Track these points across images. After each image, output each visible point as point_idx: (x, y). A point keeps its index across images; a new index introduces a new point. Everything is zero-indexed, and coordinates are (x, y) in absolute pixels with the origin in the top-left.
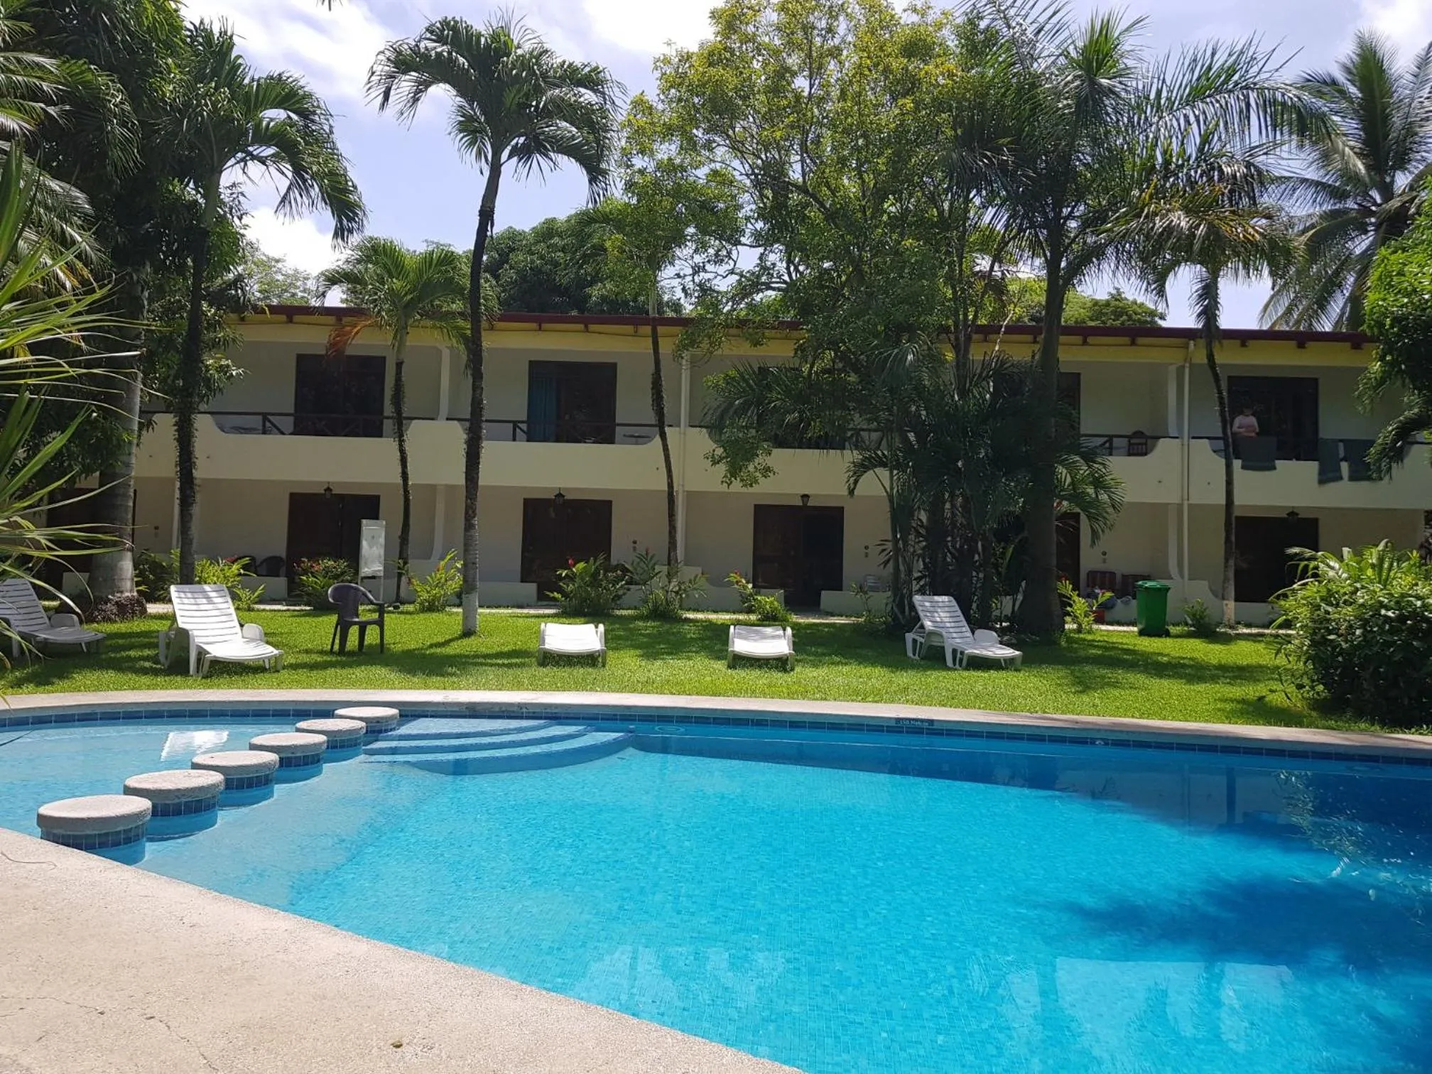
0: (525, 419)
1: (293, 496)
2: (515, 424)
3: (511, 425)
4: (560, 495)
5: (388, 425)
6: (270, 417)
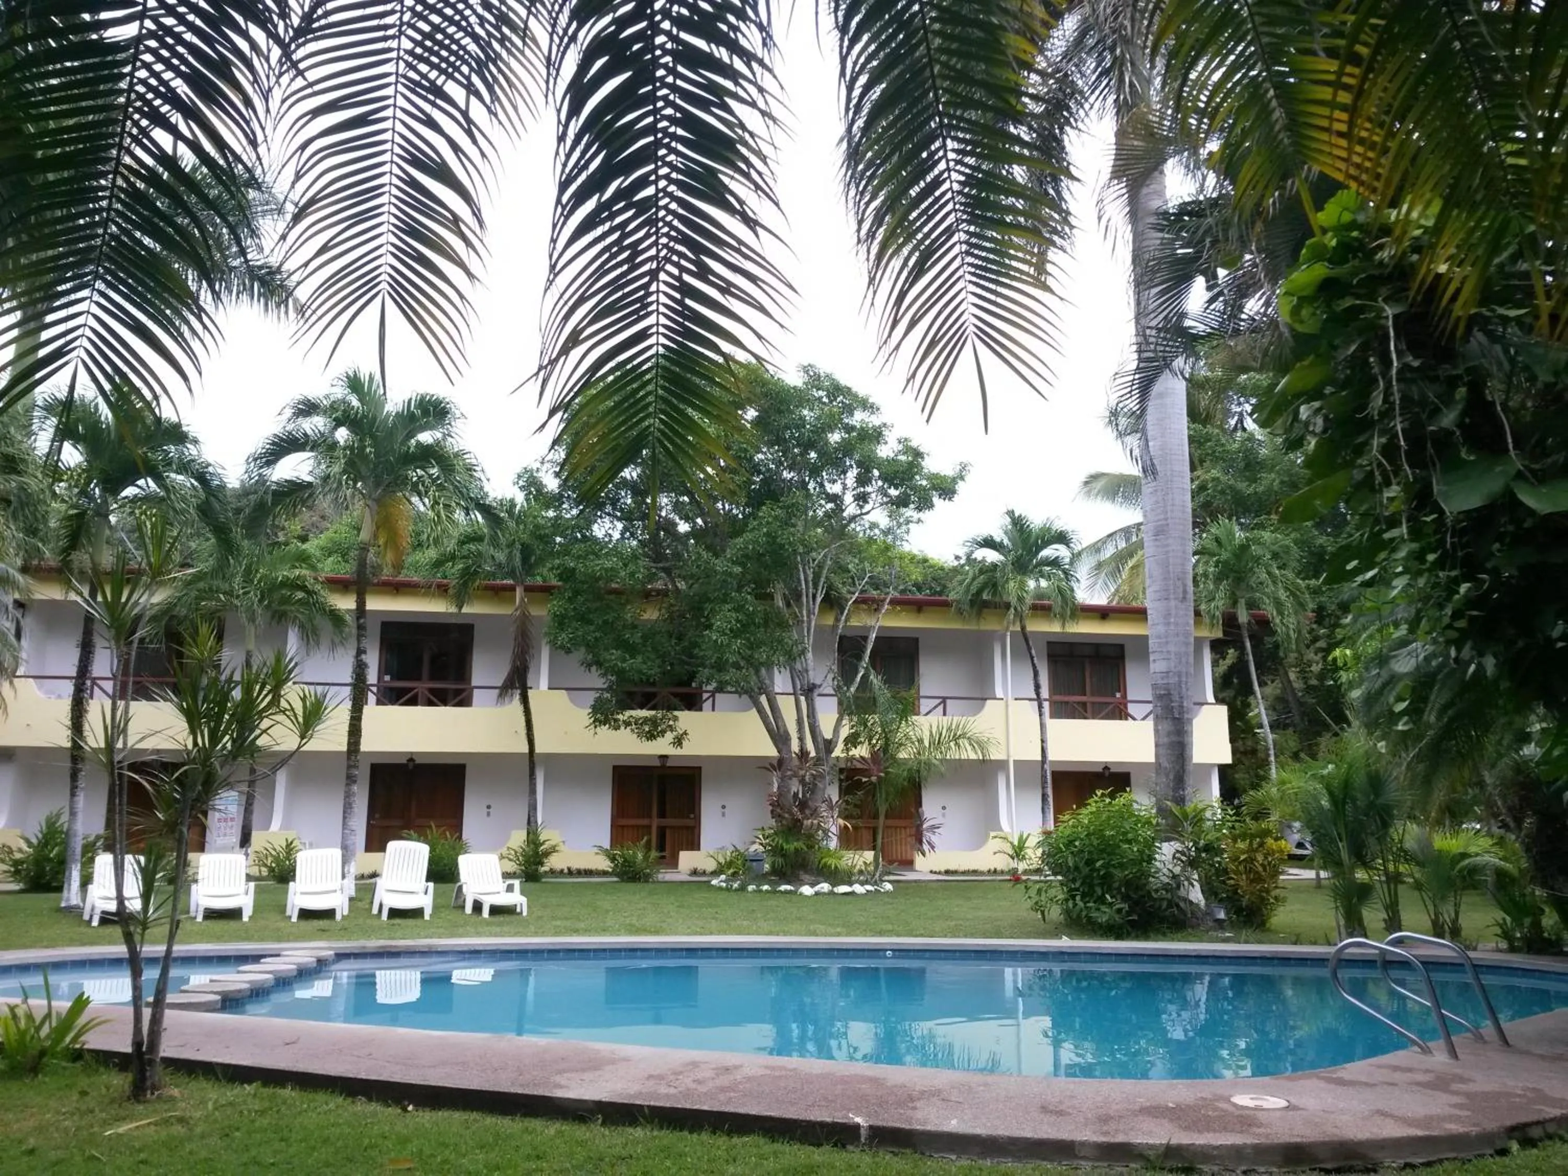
4: (411, 760)
6: (98, 682)
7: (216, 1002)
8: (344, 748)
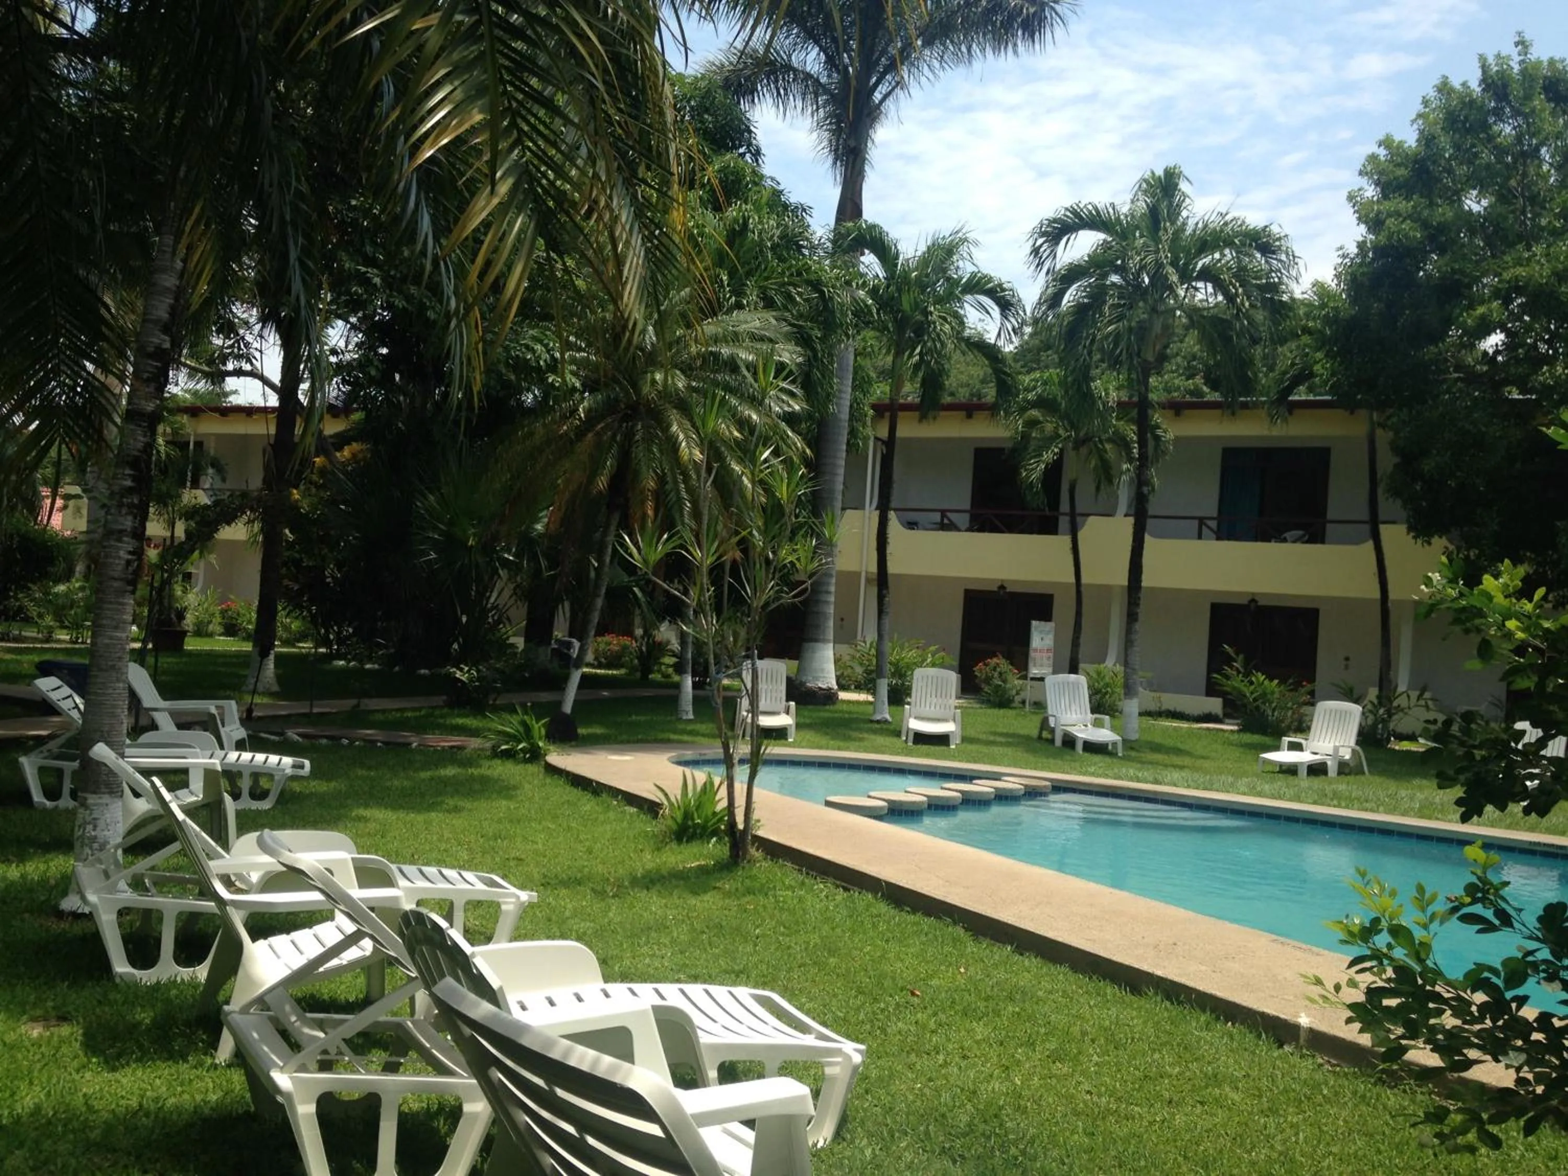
0: (1215, 515)
1: (967, 592)
2: (1202, 521)
3: (1196, 522)
5: (1064, 522)
6: (949, 514)
7: (881, 808)
8: (1125, 583)
